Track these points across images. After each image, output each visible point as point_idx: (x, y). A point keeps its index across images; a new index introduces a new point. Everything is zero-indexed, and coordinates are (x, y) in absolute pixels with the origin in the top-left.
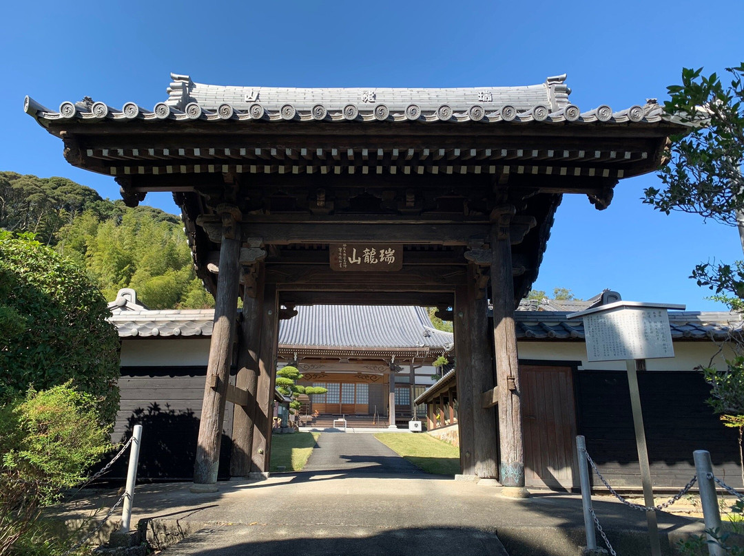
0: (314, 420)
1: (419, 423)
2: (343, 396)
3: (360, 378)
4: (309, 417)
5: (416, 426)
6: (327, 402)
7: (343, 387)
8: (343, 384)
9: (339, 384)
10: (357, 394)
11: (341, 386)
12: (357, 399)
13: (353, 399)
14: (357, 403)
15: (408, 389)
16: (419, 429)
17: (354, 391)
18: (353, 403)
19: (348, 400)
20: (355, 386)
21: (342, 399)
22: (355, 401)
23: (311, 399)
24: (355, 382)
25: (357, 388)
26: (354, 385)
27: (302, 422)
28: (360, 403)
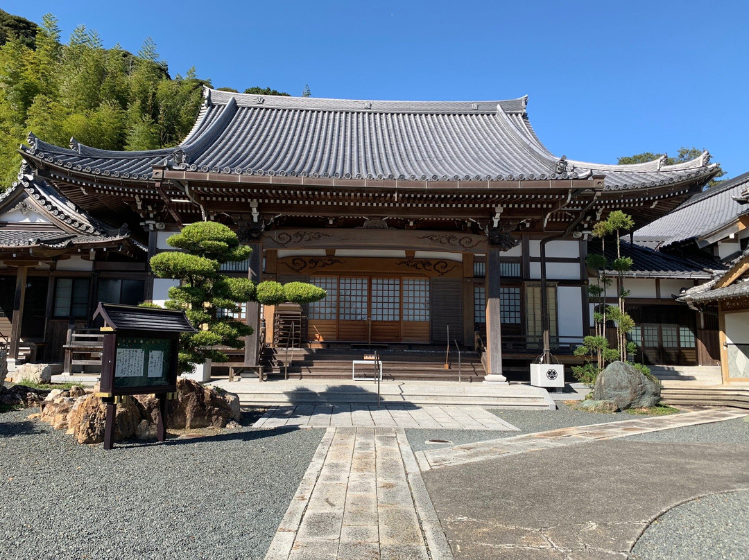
0: (309, 361)
1: (559, 369)
2: (374, 305)
3: (410, 267)
4: (297, 353)
5: (552, 375)
6: (342, 317)
7: (374, 287)
8: (374, 281)
9: (365, 281)
10: (405, 300)
11: (370, 285)
12: (405, 312)
13: (397, 312)
14: (405, 318)
15: (518, 290)
16: (559, 382)
17: (397, 294)
18: (397, 318)
19: (385, 312)
20: (401, 285)
21: (374, 311)
22: (401, 315)
23: (305, 311)
24: (399, 276)
25: (405, 287)
26: (397, 282)
27: (280, 363)
28: (411, 318)
